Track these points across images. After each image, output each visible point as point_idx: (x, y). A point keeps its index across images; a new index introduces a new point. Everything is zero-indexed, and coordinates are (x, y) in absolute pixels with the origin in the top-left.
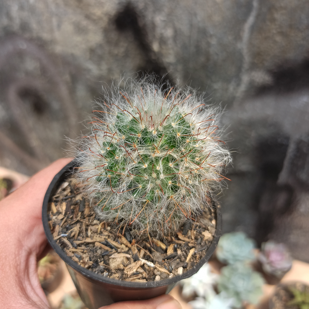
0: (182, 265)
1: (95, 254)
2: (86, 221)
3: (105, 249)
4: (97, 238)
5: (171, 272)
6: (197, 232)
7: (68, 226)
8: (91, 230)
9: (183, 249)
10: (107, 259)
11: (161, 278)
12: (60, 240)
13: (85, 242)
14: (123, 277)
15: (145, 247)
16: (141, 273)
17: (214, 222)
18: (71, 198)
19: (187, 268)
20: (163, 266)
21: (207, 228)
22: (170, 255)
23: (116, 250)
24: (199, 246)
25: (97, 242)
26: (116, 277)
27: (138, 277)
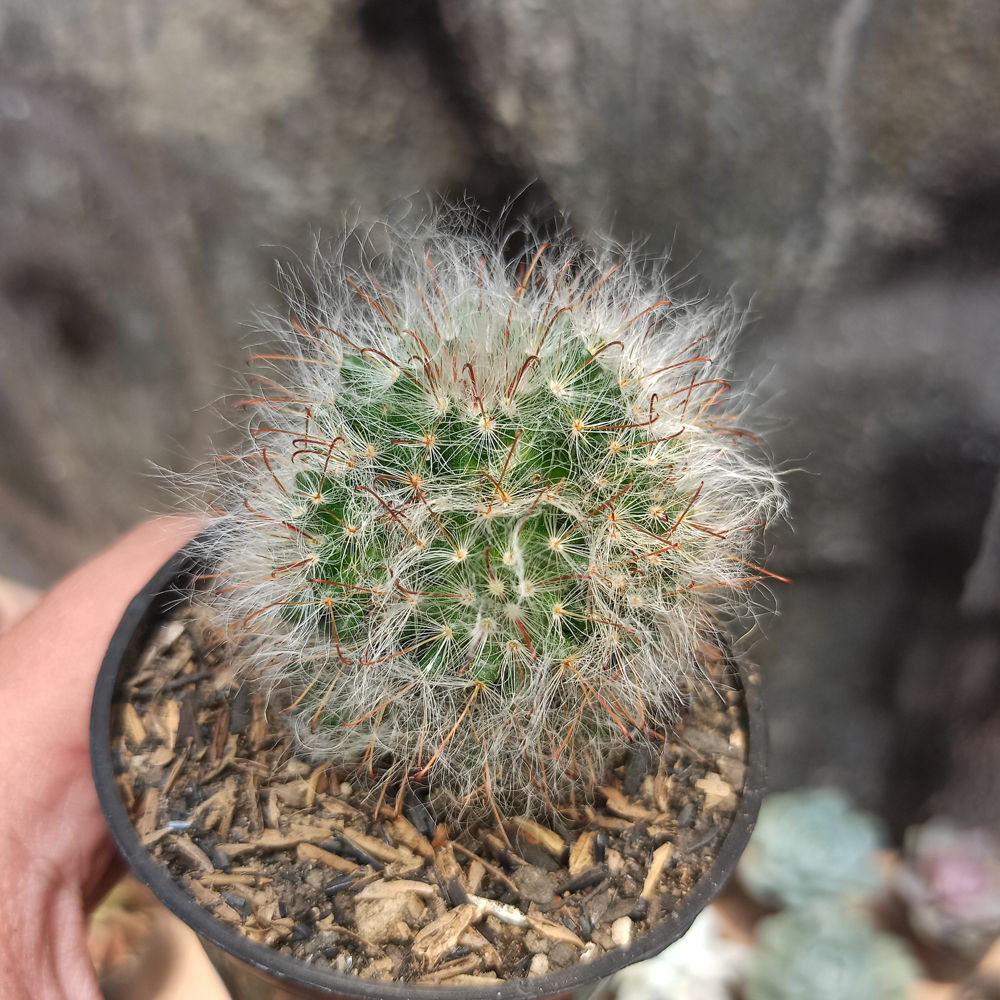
0: (629, 912)
1: (300, 891)
2: (258, 767)
3: (334, 870)
4: (304, 830)
5: (586, 938)
6: (676, 781)
7: (190, 790)
8: (280, 799)
9: (628, 850)
10: (345, 904)
11: (553, 964)
12: (164, 846)
13: (259, 848)
14: (411, 969)
15: (487, 853)
16: (479, 952)
17: (737, 740)
18: (197, 683)
19: (648, 920)
20: (557, 916)
21: (715, 762)
22: (583, 877)
23: (376, 868)
24: (685, 835)
25: (306, 842)
26: (384, 970)
27: (468, 966)
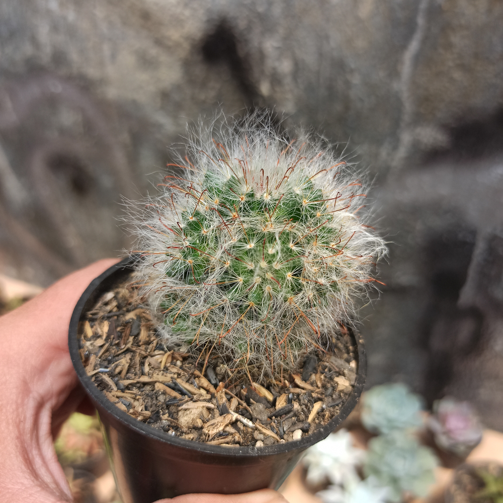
0: (301, 427)
1: (154, 402)
2: (141, 350)
3: (171, 396)
4: (158, 376)
5: (281, 437)
6: (325, 377)
7: (110, 358)
8: (149, 365)
9: (302, 401)
10: (174, 410)
11: (265, 444)
12: (96, 378)
13: (138, 382)
14: (202, 438)
15: (239, 395)
16: (232, 435)
17: (353, 364)
18: (118, 316)
19: (309, 433)
20: (269, 426)
21: (343, 372)
22: (282, 409)
23: (189, 397)
24: (328, 399)
25: (159, 382)
26: (189, 438)
27: (227, 440)
